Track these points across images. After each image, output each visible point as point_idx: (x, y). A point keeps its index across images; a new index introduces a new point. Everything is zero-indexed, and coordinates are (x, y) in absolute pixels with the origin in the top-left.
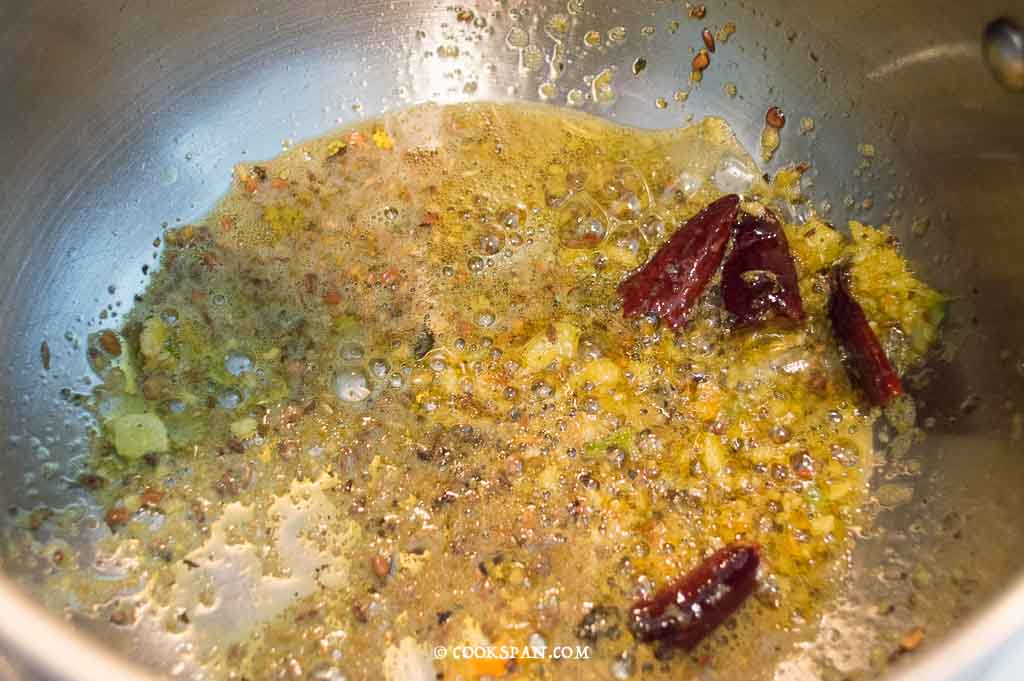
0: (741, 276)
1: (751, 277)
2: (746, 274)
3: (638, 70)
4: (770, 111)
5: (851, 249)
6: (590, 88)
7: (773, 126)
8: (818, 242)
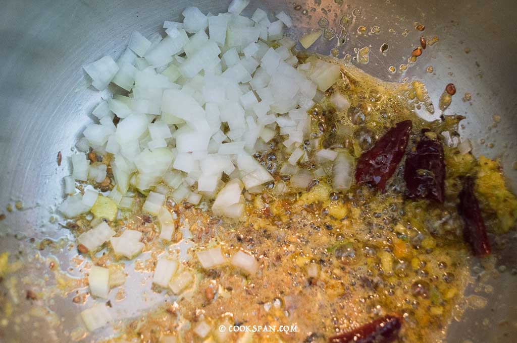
0: (417, 171)
1: (422, 172)
2: (419, 170)
3: (383, 50)
4: (449, 85)
5: (477, 168)
6: (356, 55)
7: (449, 93)
8: (461, 160)
